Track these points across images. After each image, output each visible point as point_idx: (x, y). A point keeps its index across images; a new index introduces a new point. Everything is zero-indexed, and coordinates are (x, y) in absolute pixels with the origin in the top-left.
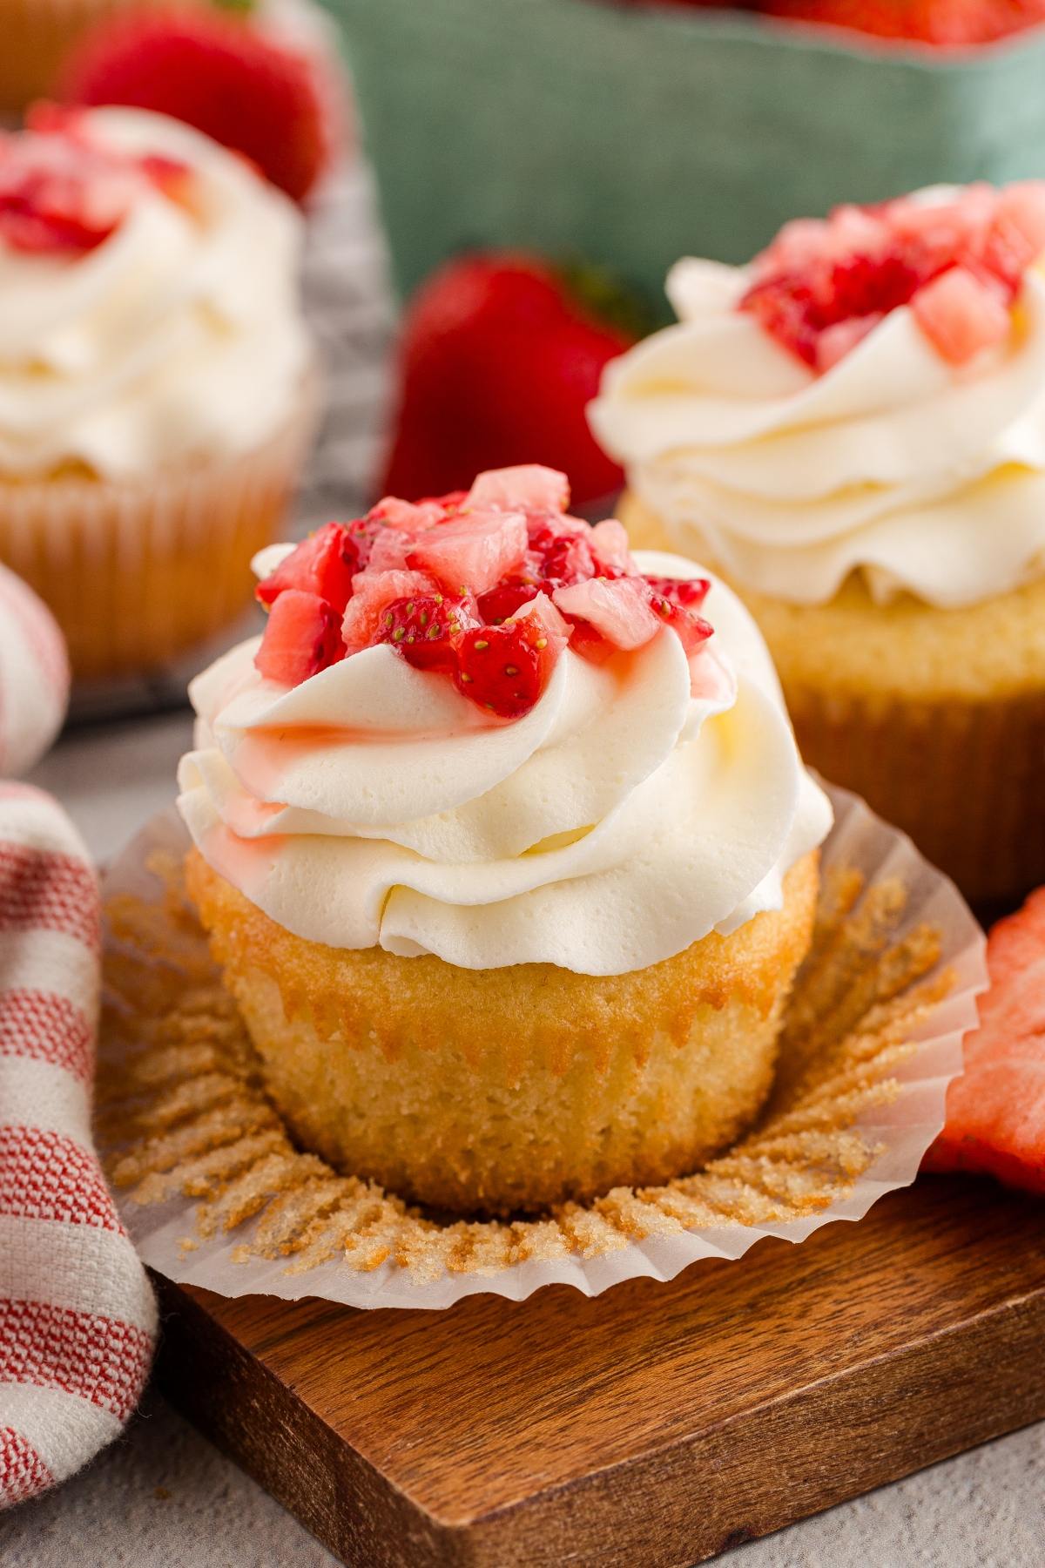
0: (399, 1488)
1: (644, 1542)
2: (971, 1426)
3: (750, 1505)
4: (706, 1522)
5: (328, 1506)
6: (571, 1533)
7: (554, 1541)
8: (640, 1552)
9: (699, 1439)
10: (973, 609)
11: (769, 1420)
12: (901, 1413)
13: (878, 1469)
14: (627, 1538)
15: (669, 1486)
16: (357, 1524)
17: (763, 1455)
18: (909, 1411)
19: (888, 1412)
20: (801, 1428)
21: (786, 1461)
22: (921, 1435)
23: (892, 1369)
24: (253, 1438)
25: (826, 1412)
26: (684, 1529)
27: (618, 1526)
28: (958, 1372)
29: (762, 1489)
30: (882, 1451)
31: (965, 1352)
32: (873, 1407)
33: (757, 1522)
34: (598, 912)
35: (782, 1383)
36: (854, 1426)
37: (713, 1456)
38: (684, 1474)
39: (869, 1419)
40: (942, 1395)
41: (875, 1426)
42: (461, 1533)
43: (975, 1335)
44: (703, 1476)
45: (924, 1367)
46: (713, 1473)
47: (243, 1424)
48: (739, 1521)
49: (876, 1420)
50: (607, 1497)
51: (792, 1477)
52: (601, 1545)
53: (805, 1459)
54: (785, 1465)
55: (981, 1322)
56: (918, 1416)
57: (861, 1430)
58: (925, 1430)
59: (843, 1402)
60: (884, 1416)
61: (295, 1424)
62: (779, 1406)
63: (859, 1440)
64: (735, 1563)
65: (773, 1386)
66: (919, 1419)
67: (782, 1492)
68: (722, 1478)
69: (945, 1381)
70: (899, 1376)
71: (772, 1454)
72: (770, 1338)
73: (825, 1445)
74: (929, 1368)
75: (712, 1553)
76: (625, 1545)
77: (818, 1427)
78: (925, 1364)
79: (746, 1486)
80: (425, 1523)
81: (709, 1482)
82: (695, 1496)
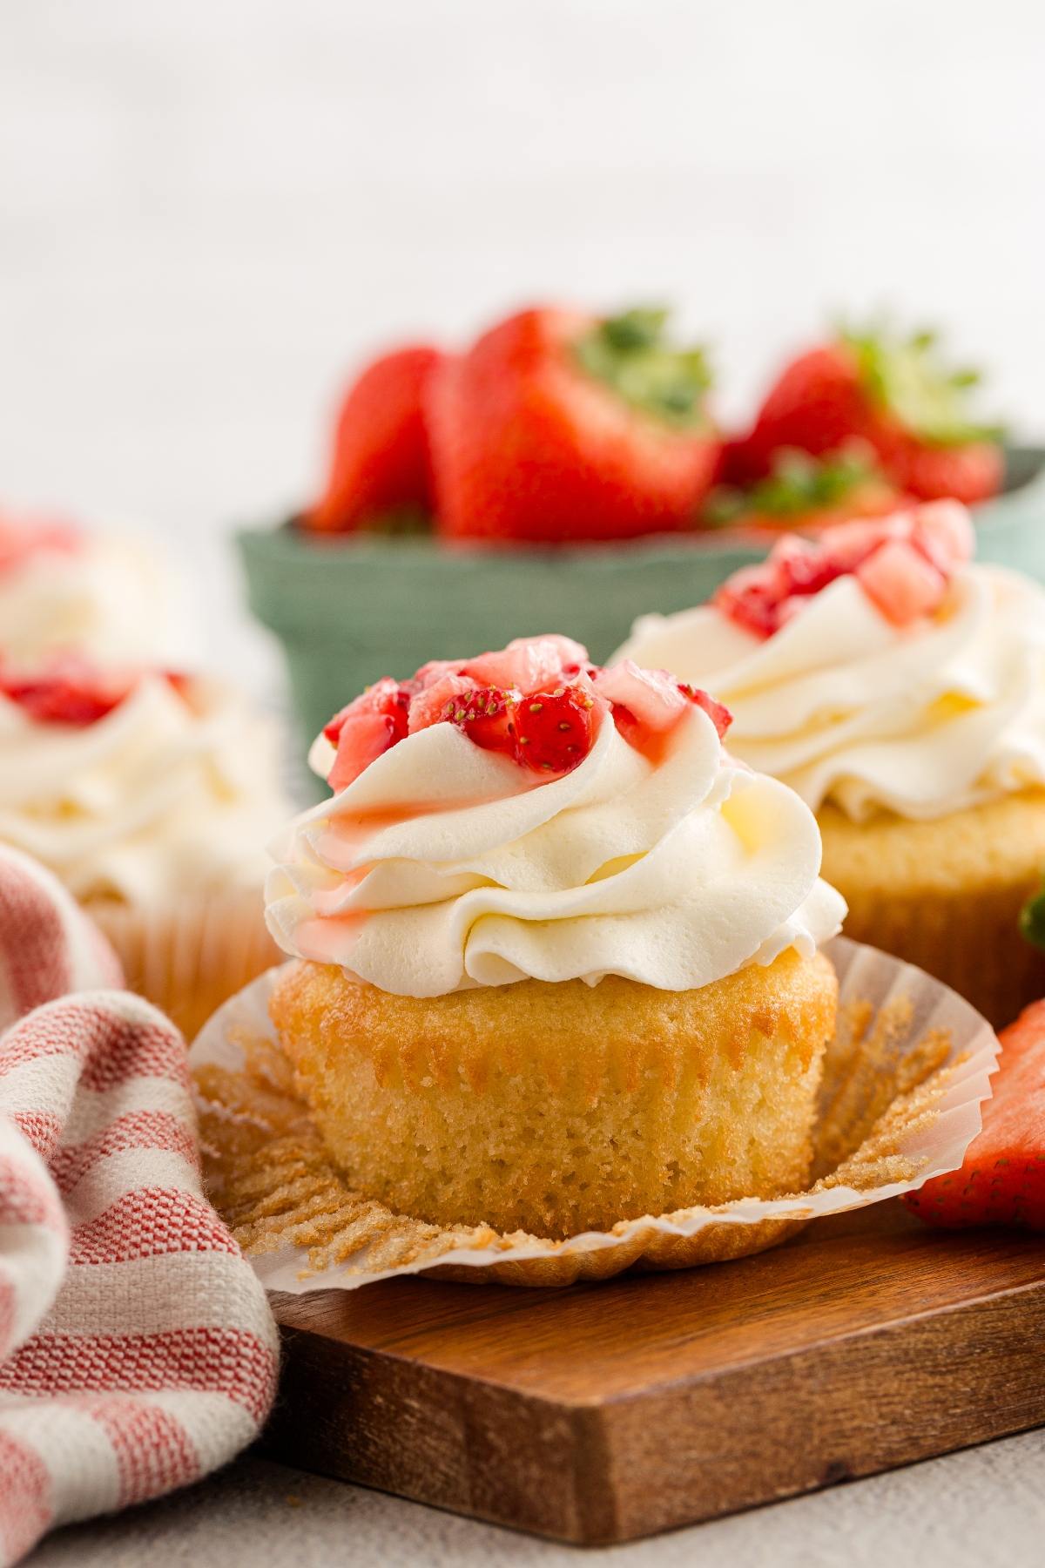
0: (530, 1393)
1: (755, 1455)
2: (1034, 1400)
3: (846, 1437)
4: (808, 1448)
5: (457, 1460)
6: (690, 1430)
7: (676, 1434)
8: (752, 1465)
10: (939, 820)
11: (857, 1349)
12: (972, 1369)
13: (956, 1426)
14: (740, 1447)
15: (774, 1399)
16: (487, 1459)
17: (854, 1385)
18: (978, 1369)
19: (960, 1366)
20: (885, 1365)
21: (874, 1397)
22: (990, 1398)
23: (960, 1321)
24: (377, 1439)
25: (906, 1352)
26: (790, 1450)
27: (732, 1432)
28: (1020, 1339)
29: (856, 1423)
30: (956, 1407)
31: (1023, 1318)
32: (947, 1357)
33: (852, 1459)
34: (656, 937)
36: (932, 1374)
37: (810, 1376)
39: (944, 1369)
40: (1006, 1359)
41: (950, 1379)
42: (594, 1413)
43: (1030, 1302)
44: (803, 1395)
45: (988, 1325)
46: (812, 1394)
47: (366, 1433)
48: (840, 1452)
49: (950, 1372)
51: (881, 1416)
52: (717, 1448)
53: (890, 1399)
54: (874, 1401)
55: (1035, 1291)
56: (987, 1376)
57: (938, 1380)
58: (994, 1393)
59: (920, 1346)
60: (957, 1369)
61: (421, 1396)
62: (864, 1338)
63: (937, 1390)
66: (987, 1380)
67: (872, 1430)
68: (819, 1401)
69: (1008, 1345)
70: (967, 1329)
71: (862, 1388)
73: (908, 1388)
74: (993, 1328)
75: (815, 1484)
76: (738, 1454)
77: (900, 1368)
78: (989, 1322)
79: (842, 1416)
80: (558, 1411)
81: (807, 1402)
82: (797, 1415)
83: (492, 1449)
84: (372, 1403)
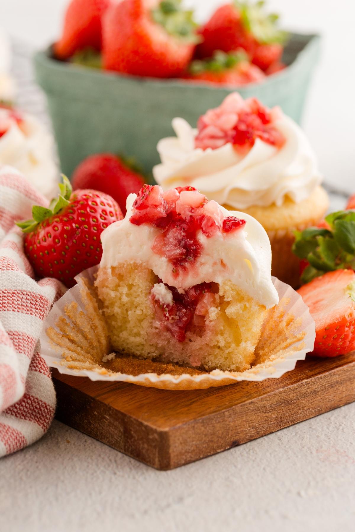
0: (146, 423)
1: (212, 441)
2: (293, 417)
3: (238, 433)
5: (120, 437)
6: (194, 436)
7: (189, 438)
8: (211, 444)
9: (226, 411)
11: (244, 408)
12: (276, 410)
13: (270, 427)
14: (208, 439)
15: (219, 425)
16: (130, 439)
17: (242, 418)
18: (278, 410)
19: (273, 410)
20: (252, 412)
21: (248, 421)
22: (281, 418)
23: (274, 397)
24: (94, 424)
25: (258, 408)
26: (222, 439)
27: (206, 435)
28: (291, 400)
29: (242, 429)
30: (271, 422)
31: (293, 394)
32: (270, 408)
33: (240, 439)
35: (246, 399)
36: (265, 413)
37: (230, 417)
38: (223, 421)
39: (269, 411)
40: (287, 406)
41: (270, 414)
42: (166, 433)
43: (295, 389)
44: (227, 423)
45: (282, 397)
46: (230, 422)
47: (91, 421)
48: (236, 438)
49: (270, 412)
50: (203, 426)
51: (249, 426)
52: (201, 440)
53: (252, 421)
54: (247, 423)
55: (297, 386)
56: (281, 412)
57: (267, 414)
58: (282, 417)
59: (262, 405)
60: (272, 411)
61: (110, 415)
62: (247, 404)
63: (266, 417)
65: (244, 399)
66: (281, 413)
67: (246, 431)
68: (232, 424)
69: (288, 402)
70: (276, 399)
71: (244, 419)
72: (240, 390)
73: (258, 418)
74: (284, 398)
75: (228, 447)
76: (207, 441)
77: (256, 412)
78: (283, 396)
79: (238, 428)
80: (155, 431)
81: (229, 425)
82: (225, 429)
83: (132, 437)
84: (93, 413)
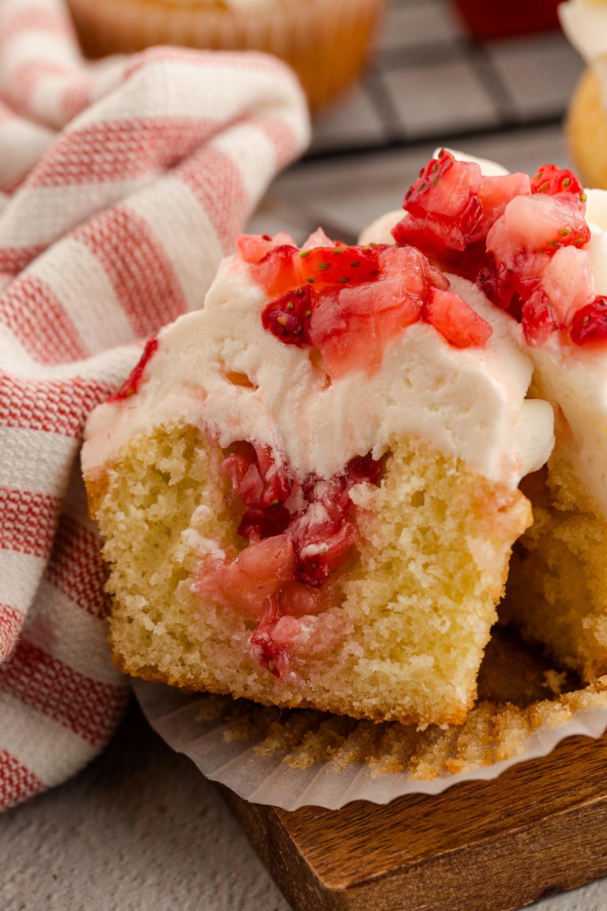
1: (478, 897)
3: (560, 871)
4: (527, 883)
5: (264, 843)
6: (422, 893)
7: (409, 898)
8: (475, 903)
9: (522, 832)
11: (577, 818)
14: (466, 895)
15: (498, 862)
16: (279, 863)
17: (572, 840)
21: (590, 843)
26: (510, 888)
27: (458, 888)
29: (571, 861)
33: (566, 881)
37: (533, 842)
38: (510, 854)
42: (338, 894)
44: (525, 855)
46: (532, 852)
48: (553, 881)
50: (451, 870)
51: (594, 853)
52: (445, 900)
54: (588, 846)
62: (585, 809)
64: (548, 908)
65: (583, 792)
67: (585, 862)
68: (539, 855)
71: (579, 839)
75: (531, 902)
76: (464, 899)
79: (558, 860)
81: (529, 858)
82: (518, 867)
